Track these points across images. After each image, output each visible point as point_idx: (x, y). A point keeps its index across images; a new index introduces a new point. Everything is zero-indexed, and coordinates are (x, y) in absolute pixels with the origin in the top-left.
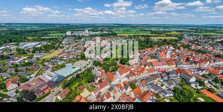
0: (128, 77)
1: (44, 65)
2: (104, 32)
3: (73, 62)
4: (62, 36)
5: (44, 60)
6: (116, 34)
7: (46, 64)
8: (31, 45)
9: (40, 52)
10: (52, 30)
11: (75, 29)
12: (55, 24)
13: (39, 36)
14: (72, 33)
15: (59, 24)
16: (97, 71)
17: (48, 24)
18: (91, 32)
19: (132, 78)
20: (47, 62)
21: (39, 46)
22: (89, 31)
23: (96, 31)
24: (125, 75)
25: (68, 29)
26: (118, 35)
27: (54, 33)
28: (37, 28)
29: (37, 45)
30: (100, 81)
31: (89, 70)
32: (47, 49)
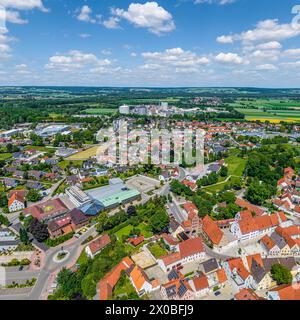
0: (266, 243)
1: (70, 174)
2: (209, 109)
3: (126, 175)
4: (109, 115)
5: (71, 163)
6: (241, 116)
7: (74, 171)
8: (53, 129)
9: (67, 146)
10: (92, 101)
11: (139, 101)
12: (100, 88)
13: (68, 113)
14: (131, 108)
15: (107, 89)
16: (179, 209)
17: (87, 89)
18: (174, 108)
19: (280, 252)
20: (76, 167)
21: (66, 133)
22: (170, 104)
23: (186, 107)
24: (257, 235)
25: (124, 98)
26: (247, 118)
27: (95, 107)
28: (67, 96)
29: (63, 131)
30: (184, 237)
31: (159, 202)
32: (79, 140)
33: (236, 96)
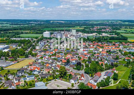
1: (8, 79)
2: (104, 34)
3: (47, 80)
4: (36, 38)
5: (9, 71)
6: (125, 39)
7: (10, 77)
9: (6, 59)
10: (25, 29)
11: (57, 29)
12: (31, 21)
13: (8, 37)
14: (51, 34)
15: (35, 21)
17: (21, 21)
18: (80, 33)
20: (12, 74)
21: (6, 50)
22: (78, 31)
23: (88, 33)
25: (47, 27)
26: (129, 40)
27: (27, 33)
28: (8, 26)
29: (4, 49)
32: (15, 56)
33: (121, 26)
